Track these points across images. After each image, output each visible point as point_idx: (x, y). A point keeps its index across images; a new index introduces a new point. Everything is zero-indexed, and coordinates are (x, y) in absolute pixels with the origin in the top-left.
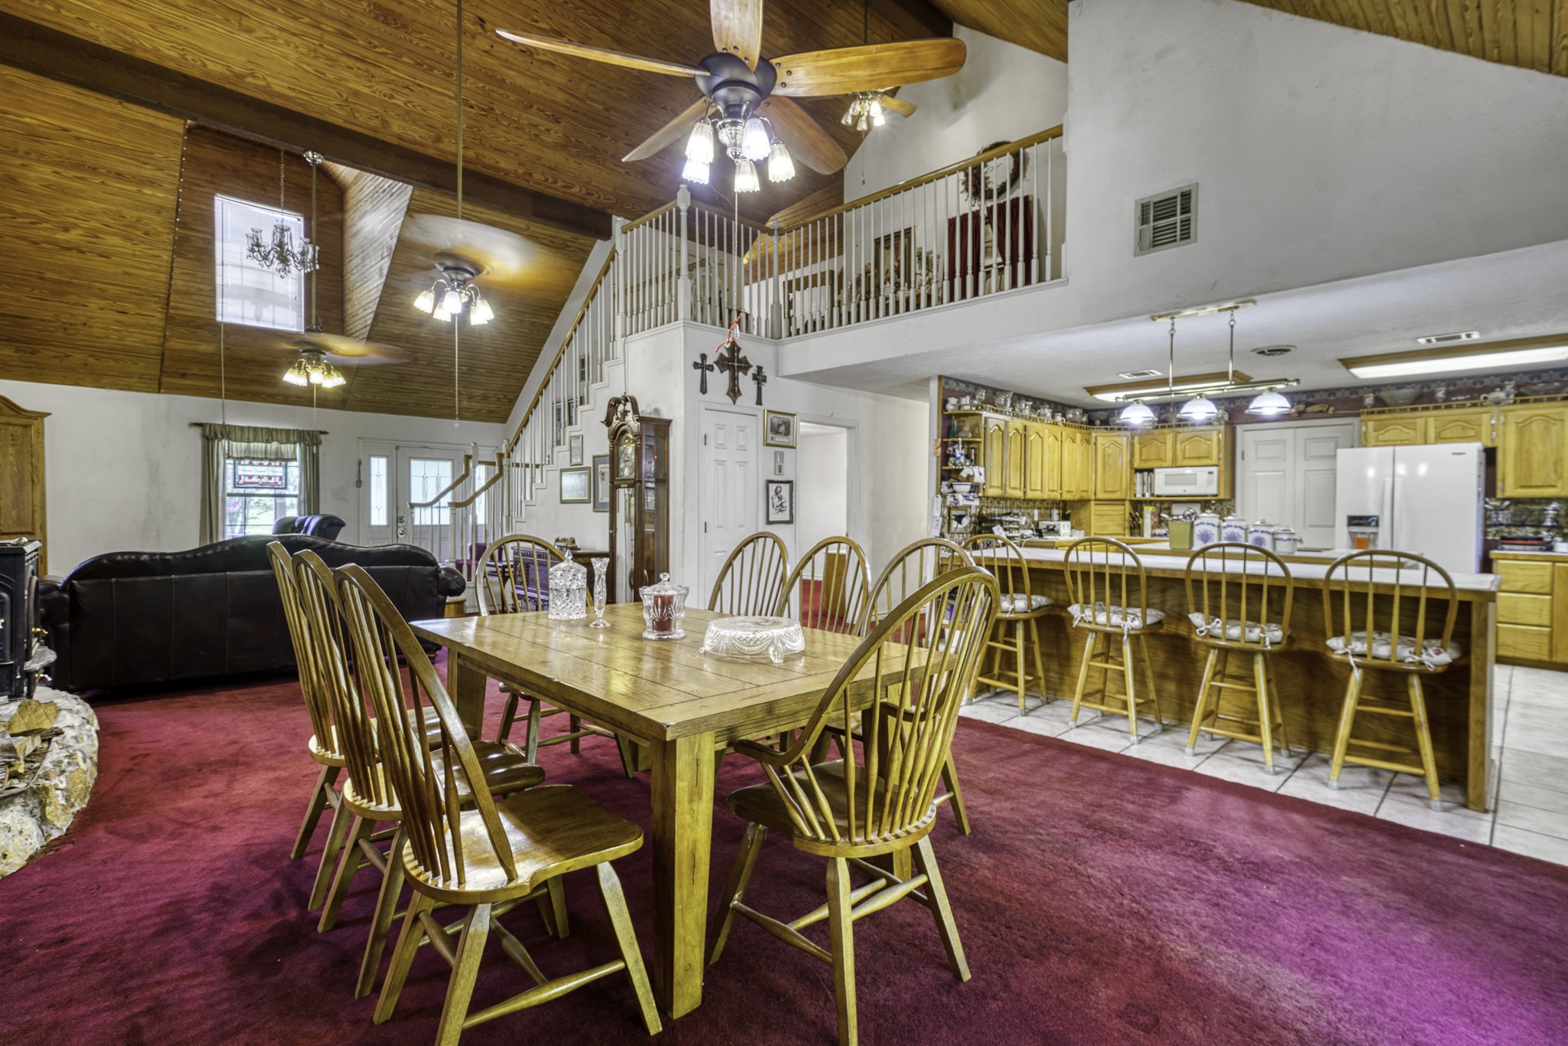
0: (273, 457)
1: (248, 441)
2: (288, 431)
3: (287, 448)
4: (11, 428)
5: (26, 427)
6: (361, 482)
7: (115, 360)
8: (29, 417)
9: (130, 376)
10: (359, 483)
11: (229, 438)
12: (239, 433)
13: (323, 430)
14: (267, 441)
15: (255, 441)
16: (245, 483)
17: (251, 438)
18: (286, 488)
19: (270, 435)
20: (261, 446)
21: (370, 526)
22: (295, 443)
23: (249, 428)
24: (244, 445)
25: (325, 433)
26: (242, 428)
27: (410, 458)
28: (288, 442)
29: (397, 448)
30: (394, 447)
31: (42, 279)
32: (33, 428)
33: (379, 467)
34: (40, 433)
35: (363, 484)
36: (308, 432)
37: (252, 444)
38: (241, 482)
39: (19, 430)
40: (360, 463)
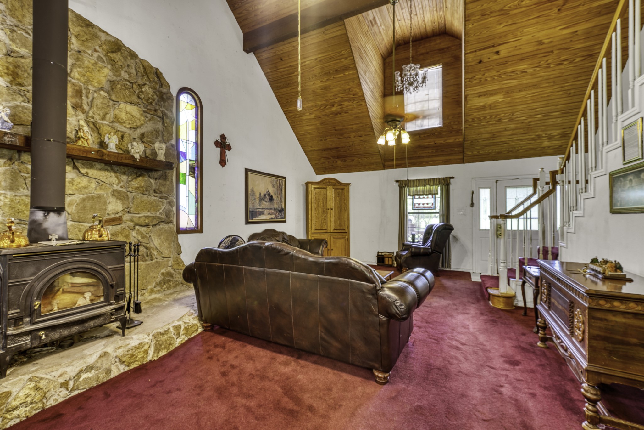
0: (428, 193)
1: (416, 187)
2: (434, 179)
3: (434, 188)
4: (338, 190)
5: (343, 189)
6: (473, 203)
7: (366, 158)
8: (344, 186)
9: (373, 164)
10: (472, 205)
11: (408, 186)
12: (412, 183)
13: (451, 176)
14: (425, 186)
15: (419, 186)
16: (418, 207)
17: (417, 185)
18: (435, 209)
19: (425, 182)
20: (422, 188)
21: (480, 230)
22: (437, 185)
23: (416, 180)
24: (415, 188)
25: (453, 178)
26: (414, 181)
27: (506, 187)
28: (434, 185)
29: (497, 182)
30: (495, 181)
31: (336, 130)
32: (345, 190)
33: (485, 195)
34: (348, 192)
35: (475, 205)
36: (444, 179)
37: (418, 188)
38: (415, 207)
39: (340, 191)
40: (473, 193)
